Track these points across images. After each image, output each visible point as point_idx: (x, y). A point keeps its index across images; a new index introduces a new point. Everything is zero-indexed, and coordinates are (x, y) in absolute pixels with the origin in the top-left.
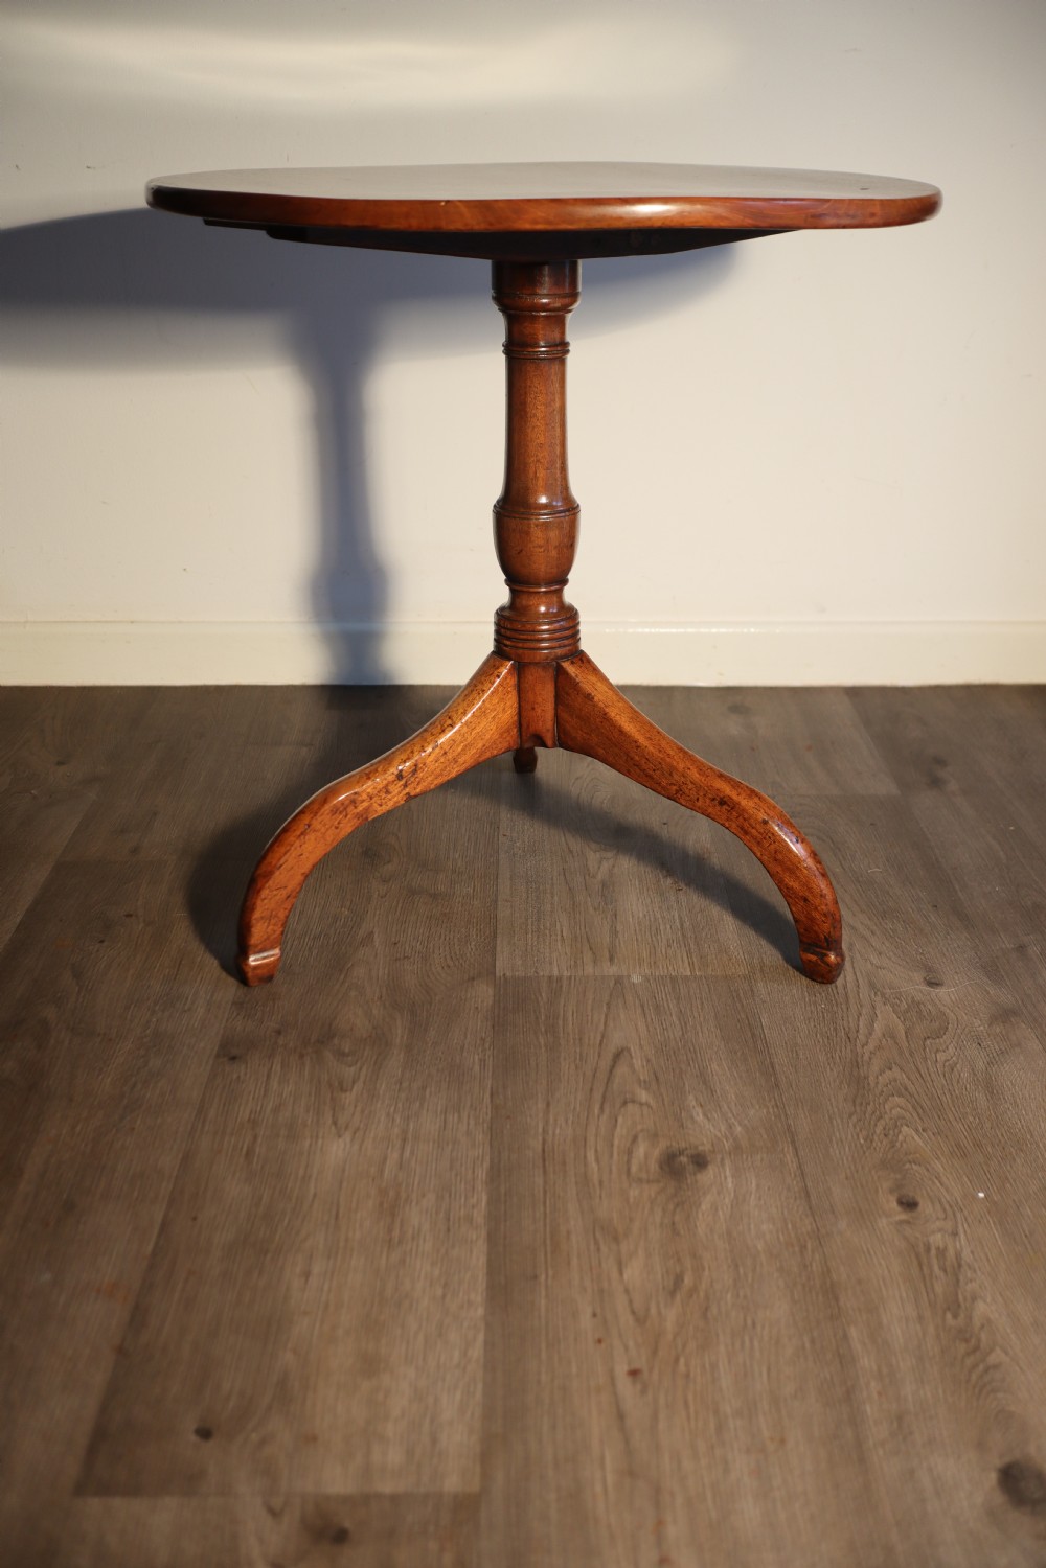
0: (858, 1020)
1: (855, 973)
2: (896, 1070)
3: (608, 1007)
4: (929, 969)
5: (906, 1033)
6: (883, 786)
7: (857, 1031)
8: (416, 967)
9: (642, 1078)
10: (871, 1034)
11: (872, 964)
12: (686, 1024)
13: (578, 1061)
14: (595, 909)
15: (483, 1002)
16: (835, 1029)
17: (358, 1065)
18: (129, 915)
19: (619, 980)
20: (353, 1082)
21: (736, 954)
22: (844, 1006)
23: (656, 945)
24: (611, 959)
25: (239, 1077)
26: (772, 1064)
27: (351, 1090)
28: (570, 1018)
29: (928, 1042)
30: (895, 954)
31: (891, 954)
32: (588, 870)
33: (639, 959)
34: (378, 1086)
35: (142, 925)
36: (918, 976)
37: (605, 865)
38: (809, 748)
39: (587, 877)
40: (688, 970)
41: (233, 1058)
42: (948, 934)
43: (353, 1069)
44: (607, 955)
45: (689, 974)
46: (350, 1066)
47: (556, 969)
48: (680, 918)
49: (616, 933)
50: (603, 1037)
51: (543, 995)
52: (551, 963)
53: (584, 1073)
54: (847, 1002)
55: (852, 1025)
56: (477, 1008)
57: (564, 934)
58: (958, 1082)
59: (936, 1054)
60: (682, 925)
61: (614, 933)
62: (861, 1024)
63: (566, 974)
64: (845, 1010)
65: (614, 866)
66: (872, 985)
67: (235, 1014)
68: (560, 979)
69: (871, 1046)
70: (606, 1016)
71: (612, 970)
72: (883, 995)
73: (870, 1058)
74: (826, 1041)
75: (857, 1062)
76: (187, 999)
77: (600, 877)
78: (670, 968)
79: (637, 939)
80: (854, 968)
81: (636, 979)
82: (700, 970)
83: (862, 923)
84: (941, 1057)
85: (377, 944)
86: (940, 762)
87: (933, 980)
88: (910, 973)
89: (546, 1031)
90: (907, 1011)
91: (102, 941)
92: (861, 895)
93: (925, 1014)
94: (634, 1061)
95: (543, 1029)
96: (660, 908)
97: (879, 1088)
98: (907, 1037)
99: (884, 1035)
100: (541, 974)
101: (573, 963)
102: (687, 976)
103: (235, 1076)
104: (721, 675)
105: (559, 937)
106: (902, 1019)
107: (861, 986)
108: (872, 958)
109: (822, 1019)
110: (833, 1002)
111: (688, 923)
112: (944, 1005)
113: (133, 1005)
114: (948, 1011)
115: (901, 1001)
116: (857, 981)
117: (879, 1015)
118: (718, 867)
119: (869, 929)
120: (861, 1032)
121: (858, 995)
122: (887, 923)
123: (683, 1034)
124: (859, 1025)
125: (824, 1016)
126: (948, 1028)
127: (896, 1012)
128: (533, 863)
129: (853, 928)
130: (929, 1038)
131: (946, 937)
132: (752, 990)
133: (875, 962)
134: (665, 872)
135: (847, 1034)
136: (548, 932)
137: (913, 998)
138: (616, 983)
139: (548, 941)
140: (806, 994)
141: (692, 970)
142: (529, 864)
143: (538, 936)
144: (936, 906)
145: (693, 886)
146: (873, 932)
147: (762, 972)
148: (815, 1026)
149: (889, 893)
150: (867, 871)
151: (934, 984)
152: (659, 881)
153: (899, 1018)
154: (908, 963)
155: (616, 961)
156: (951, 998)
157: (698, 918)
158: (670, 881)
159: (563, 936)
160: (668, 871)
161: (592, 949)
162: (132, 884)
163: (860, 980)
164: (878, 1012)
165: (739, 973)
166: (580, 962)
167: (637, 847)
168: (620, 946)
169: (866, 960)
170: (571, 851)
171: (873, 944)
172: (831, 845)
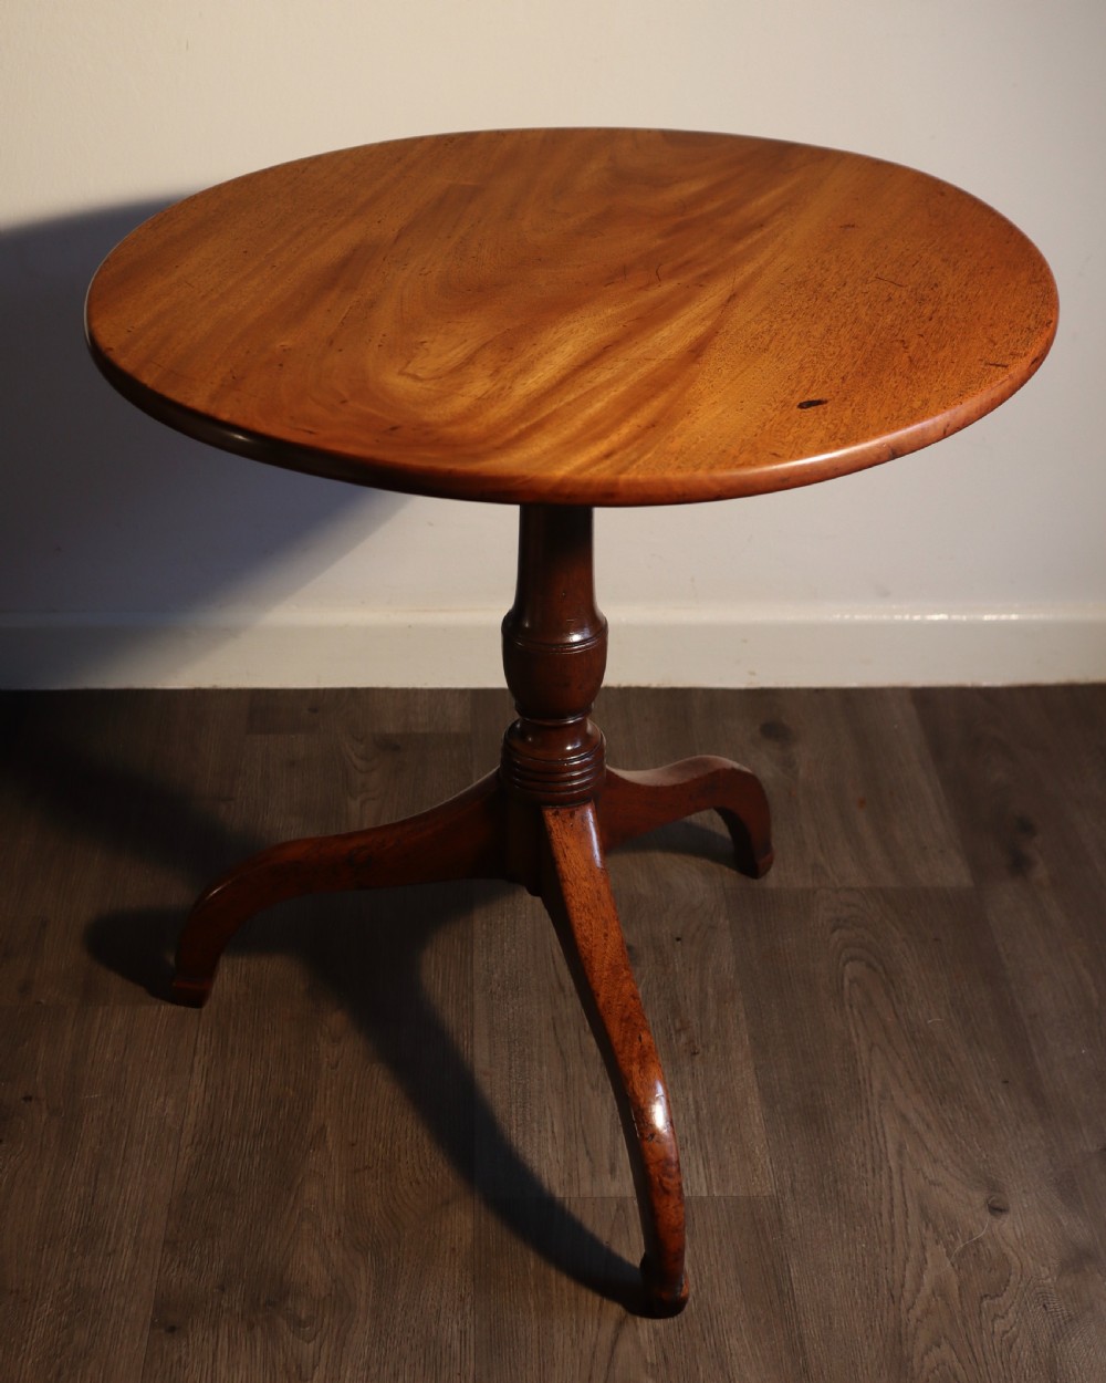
0: (905, 1270)
1: (904, 1193)
2: (945, 1346)
4: (993, 1186)
5: (959, 1288)
6: (951, 873)
7: (903, 1286)
8: (378, 1182)
9: (649, 1361)
10: (918, 1291)
11: (925, 1178)
12: (700, 1274)
13: (574, 1333)
14: (592, 1088)
15: (461, 1239)
16: (877, 1282)
17: (318, 1339)
18: (28, 1099)
19: (622, 1205)
20: (314, 1368)
21: (762, 1162)
22: (888, 1246)
24: (612, 1171)
25: (180, 1358)
26: (800, 1336)
27: (312, 1379)
29: (985, 1303)
30: (953, 1161)
31: (949, 1161)
34: (342, 1373)
35: (45, 1116)
36: (979, 1198)
38: (862, 803)
40: (704, 1188)
41: (172, 1329)
42: (1019, 1129)
43: (311, 1345)
44: (607, 1166)
45: (705, 1194)
46: (309, 1342)
48: (696, 1102)
53: (581, 1352)
54: (893, 1239)
55: (896, 1276)
56: (454, 1249)
57: (556, 1130)
58: (1017, 1366)
59: (993, 1321)
60: (698, 1114)
61: (615, 1127)
62: (907, 1274)
63: (558, 1194)
64: (889, 1251)
66: (923, 1210)
67: (168, 1260)
69: (917, 1311)
71: (615, 1191)
72: (935, 1229)
73: (916, 1329)
74: (865, 1301)
75: (900, 1335)
76: (110, 1234)
80: (902, 1184)
82: (718, 1188)
83: (916, 1110)
84: (999, 1326)
85: (330, 1144)
86: (1027, 828)
87: (997, 1205)
88: (970, 1193)
89: (536, 1285)
90: (963, 1253)
92: (916, 1062)
93: (984, 1258)
94: (640, 1331)
95: (533, 1283)
96: (672, 1084)
97: (925, 1374)
98: (960, 1295)
99: (934, 1293)
101: (566, 1175)
102: (702, 1198)
103: (176, 1357)
104: (753, 674)
105: (550, 1134)
106: (956, 1267)
107: (910, 1213)
108: (925, 1168)
109: (861, 1266)
110: (876, 1239)
111: (705, 1111)
112: (1008, 1245)
113: (46, 1246)
114: (1011, 1253)
115: (956, 1238)
116: (906, 1206)
117: (929, 1261)
118: (742, 1015)
119: (923, 1120)
120: (907, 1286)
121: (906, 1228)
122: (945, 1111)
123: (697, 1291)
124: (904, 1276)
125: (864, 1261)
126: (1008, 1281)
127: (949, 1255)
128: (516, 1008)
129: (904, 1117)
130: (986, 1296)
131: (1015, 1133)
132: (780, 1220)
133: (928, 1174)
134: (678, 1025)
135: (890, 1290)
136: (535, 1125)
137: (971, 1233)
138: (618, 1210)
139: (536, 1140)
140: (844, 1226)
141: (709, 1188)
142: (511, 1011)
143: (524, 1134)
144: (1006, 1082)
145: (712, 1049)
146: (928, 1125)
147: (793, 1190)
148: (853, 1278)
149: (950, 1060)
150: (926, 1021)
151: (997, 1210)
152: (671, 1038)
153: (953, 1266)
154: (967, 1176)
155: (618, 1173)
156: (1016, 1236)
157: (718, 1103)
158: (683, 1039)
159: (553, 1132)
160: (681, 1021)
161: (588, 1153)
162: (27, 1044)
163: (909, 1204)
164: (928, 1255)
165: (766, 1194)
166: (574, 1174)
167: (643, 981)
168: (623, 1149)
169: (918, 1171)
170: (562, 988)
171: (928, 1146)
172: (884, 977)
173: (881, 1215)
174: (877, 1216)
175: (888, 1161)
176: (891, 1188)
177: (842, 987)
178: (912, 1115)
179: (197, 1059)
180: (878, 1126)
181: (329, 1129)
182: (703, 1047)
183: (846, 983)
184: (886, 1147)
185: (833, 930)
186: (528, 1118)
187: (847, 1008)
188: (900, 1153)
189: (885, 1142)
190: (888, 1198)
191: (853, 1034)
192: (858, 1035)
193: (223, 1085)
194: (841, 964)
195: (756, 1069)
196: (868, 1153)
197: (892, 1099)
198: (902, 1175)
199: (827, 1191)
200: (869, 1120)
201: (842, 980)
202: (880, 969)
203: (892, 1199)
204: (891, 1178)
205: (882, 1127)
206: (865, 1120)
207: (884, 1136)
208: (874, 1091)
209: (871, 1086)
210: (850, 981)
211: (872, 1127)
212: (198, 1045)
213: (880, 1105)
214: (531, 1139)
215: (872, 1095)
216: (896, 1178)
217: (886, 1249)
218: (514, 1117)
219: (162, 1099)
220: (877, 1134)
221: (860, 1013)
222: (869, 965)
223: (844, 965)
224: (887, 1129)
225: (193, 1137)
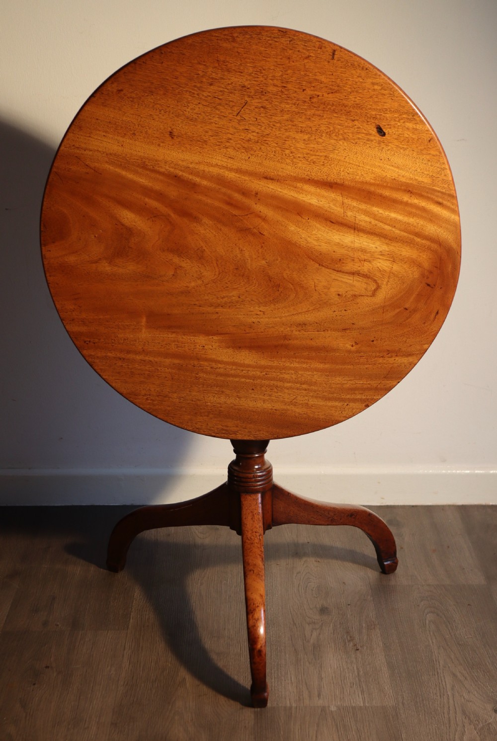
1: (455, 705)
3: (318, 726)
6: (477, 579)
8: (211, 700)
11: (465, 699)
12: (360, 736)
14: (310, 663)
15: (249, 723)
16: (442, 739)
18: (47, 667)
19: (323, 709)
21: (389, 692)
22: (448, 725)
23: (344, 687)
24: (319, 696)
28: (297, 733)
30: (477, 692)
31: (475, 692)
32: (305, 636)
33: (335, 695)
35: (55, 675)
36: (490, 707)
37: (315, 634)
38: (434, 551)
39: (304, 641)
40: (362, 703)
44: (316, 693)
45: (362, 705)
47: (288, 702)
48: (358, 669)
49: (322, 679)
51: (282, 718)
52: (285, 698)
54: (450, 723)
55: (451, 737)
56: (246, 727)
57: (293, 680)
60: (358, 674)
61: (321, 678)
62: (456, 736)
63: (294, 705)
64: (448, 728)
65: (320, 634)
66: (464, 712)
67: (113, 730)
68: (291, 708)
70: (316, 732)
71: (320, 703)
72: (469, 719)
76: (86, 720)
77: (312, 641)
78: (352, 701)
79: (333, 683)
80: (454, 701)
81: (333, 708)
82: (368, 702)
83: (460, 672)
85: (188, 685)
88: (485, 705)
90: (482, 728)
91: (34, 684)
92: (460, 653)
96: (347, 662)
100: (280, 705)
101: (297, 698)
102: (361, 707)
104: (383, 498)
105: (290, 681)
106: (479, 733)
107: (457, 713)
108: (464, 695)
109: (435, 734)
110: (442, 723)
111: (362, 672)
113: (56, 725)
115: (479, 722)
117: (466, 731)
118: (379, 635)
119: (463, 676)
121: (456, 719)
122: (474, 672)
124: (455, 738)
125: (436, 732)
127: (475, 729)
128: (274, 632)
129: (454, 675)
132: (397, 715)
133: (466, 697)
134: (349, 638)
136: (283, 678)
137: (486, 720)
138: (322, 711)
139: (283, 683)
140: (427, 718)
141: (364, 703)
142: (271, 633)
143: (278, 681)
145: (365, 648)
146: (465, 678)
147: (403, 704)
148: (431, 738)
149: (476, 652)
150: (465, 638)
152: (345, 644)
153: (478, 733)
154: (484, 698)
155: (322, 696)
157: (368, 669)
158: (351, 644)
159: (291, 680)
160: (351, 637)
161: (307, 689)
162: (46, 646)
163: (457, 709)
164: (466, 729)
165: (390, 705)
166: (301, 697)
167: (333, 621)
168: (324, 687)
169: (461, 697)
170: (295, 624)
171: (466, 686)
172: (445, 620)
173: (444, 713)
174: (442, 714)
175: (447, 692)
176: (449, 702)
177: (425, 623)
178: (458, 675)
179: (125, 652)
180: (442, 678)
181: (187, 680)
182: (361, 647)
183: (427, 622)
184: (446, 686)
185: (422, 601)
186: (280, 675)
187: (428, 632)
188: (452, 689)
189: (446, 684)
190: (447, 707)
191: (431, 642)
192: (433, 642)
193: (138, 662)
194: (425, 614)
195: (385, 656)
196: (438, 689)
197: (449, 667)
198: (454, 697)
199: (419, 704)
200: (438, 676)
201: (425, 621)
202: (443, 616)
203: (449, 707)
204: (448, 699)
205: (445, 678)
206: (437, 676)
207: (445, 682)
208: (441, 664)
209: (439, 662)
210: (429, 622)
211: (440, 678)
212: (126, 646)
213: (443, 670)
214: (281, 683)
215: (439, 666)
216: (451, 699)
217: (446, 727)
218: (273, 675)
219: (109, 667)
220: (442, 681)
221: (433, 633)
222: (438, 615)
223: (426, 615)
224: (446, 680)
225: (124, 682)
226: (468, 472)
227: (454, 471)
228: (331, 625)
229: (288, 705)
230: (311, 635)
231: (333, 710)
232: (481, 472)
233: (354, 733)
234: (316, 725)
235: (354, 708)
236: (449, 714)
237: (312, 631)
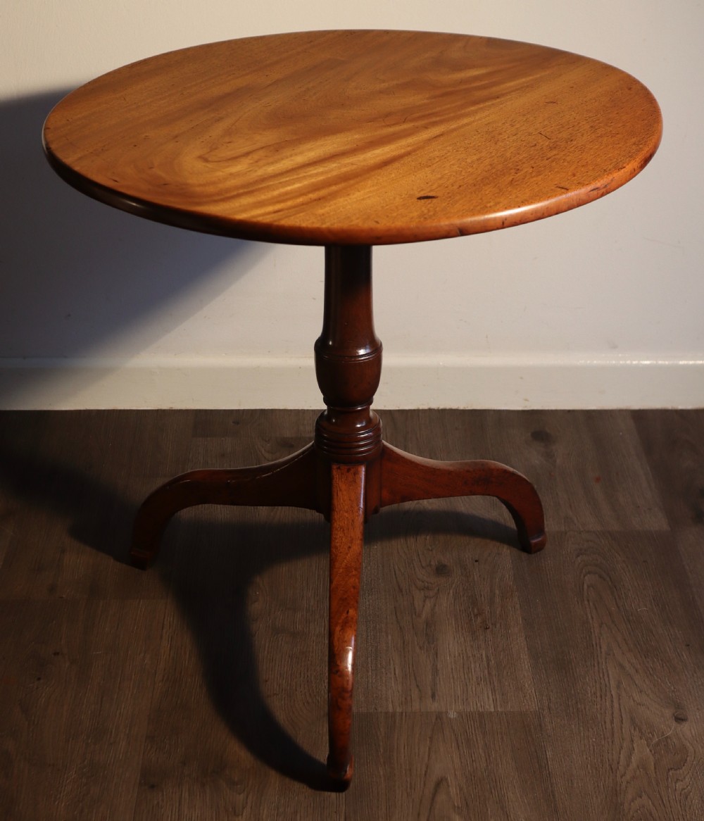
0: (620, 753)
1: (620, 710)
2: (645, 797)
3: (431, 741)
4: (678, 706)
5: (655, 764)
6: (656, 522)
7: (618, 763)
8: (283, 702)
9: (456, 805)
10: (628, 765)
11: (634, 701)
12: (489, 756)
13: (409, 790)
14: (420, 648)
16: (602, 761)
17: (246, 792)
18: (56, 654)
19: (439, 716)
20: (243, 808)
21: (530, 691)
22: (610, 740)
23: (468, 684)
24: (433, 696)
25: (158, 803)
26: (552, 792)
27: (242, 814)
28: (402, 751)
29: (671, 773)
30: (652, 692)
31: (650, 691)
32: (415, 609)
33: (455, 696)
34: (261, 811)
35: (67, 664)
36: (668, 713)
37: (429, 604)
38: (598, 480)
39: (414, 616)
40: (492, 706)
41: (152, 787)
42: (695, 672)
43: (242, 795)
44: (430, 693)
45: (493, 710)
46: (240, 794)
47: (390, 705)
48: (487, 657)
49: (437, 670)
50: (427, 768)
51: (381, 730)
52: (386, 700)
53: (413, 800)
54: (613, 737)
55: (614, 757)
57: (397, 673)
58: (690, 808)
59: (675, 783)
60: (488, 664)
61: (435, 671)
62: (622, 756)
63: (399, 710)
64: (610, 743)
65: (435, 605)
66: (632, 720)
67: (149, 746)
68: (394, 715)
69: (628, 777)
70: (429, 749)
71: (434, 707)
72: (640, 731)
73: (626, 787)
74: (594, 771)
75: (616, 790)
76: (111, 732)
78: (479, 705)
79: (453, 678)
80: (619, 705)
81: (452, 715)
82: (501, 706)
83: (629, 662)
84: (679, 785)
87: (680, 716)
88: (663, 710)
89: (384, 763)
90: (658, 744)
91: (39, 679)
92: (630, 634)
93: (671, 747)
94: (450, 789)
95: (382, 760)
96: (472, 647)
97: (631, 813)
98: (655, 768)
99: (638, 767)
100: (380, 710)
101: (404, 699)
102: (491, 713)
103: (156, 802)
104: (526, 400)
105: (393, 675)
106: (653, 752)
107: (624, 721)
108: (634, 695)
109: (592, 752)
110: (602, 736)
111: (493, 662)
112: (686, 739)
113: (71, 739)
114: (688, 744)
115: (653, 735)
116: (622, 717)
117: (636, 749)
118: (518, 606)
119: (634, 667)
120: (621, 763)
121: (622, 730)
122: (648, 662)
123: (487, 766)
124: (619, 758)
125: (594, 749)
126: (686, 760)
127: (648, 746)
128: (371, 601)
129: (622, 667)
130: (671, 769)
131: (693, 675)
132: (540, 725)
133: (636, 699)
134: (476, 611)
135: (610, 766)
136: (383, 670)
137: (663, 732)
138: (436, 719)
139: (384, 679)
140: (582, 729)
141: (495, 707)
142: (368, 603)
143: (376, 675)
144: (688, 645)
145: (498, 626)
146: (637, 671)
147: (549, 708)
148: (586, 758)
149: (652, 633)
150: (637, 610)
151: (679, 720)
152: (471, 620)
153: (651, 751)
154: (661, 700)
155: (437, 698)
156: (691, 733)
157: (501, 657)
158: (479, 620)
159: (395, 674)
160: (478, 610)
161: (417, 686)
162: (54, 622)
163: (624, 716)
164: (635, 746)
165: (532, 710)
166: (409, 698)
167: (453, 586)
168: (440, 684)
169: (629, 697)
170: (401, 590)
171: (637, 682)
172: (610, 583)
173: (605, 723)
174: (603, 723)
175: (611, 691)
176: (612, 707)
177: (583, 589)
178: (626, 664)
179: (164, 631)
180: (605, 671)
182: (492, 624)
183: (585, 586)
184: (609, 683)
185: (578, 556)
186: (379, 665)
187: (586, 602)
188: (618, 687)
189: (609, 680)
190: (610, 712)
191: (590, 617)
192: (592, 618)
193: (182, 645)
194: (582, 576)
195: (526, 638)
196: (598, 686)
197: (614, 655)
198: (619, 699)
199: (571, 709)
200: (599, 668)
201: (583, 586)
202: (608, 579)
203: (613, 713)
204: (612, 701)
205: (607, 671)
206: (596, 668)
207: (609, 677)
208: (603, 650)
209: (600, 648)
210: (588, 587)
211: (601, 671)
212: (165, 623)
213: (606, 659)
214: (381, 678)
215: (601, 653)
216: (615, 700)
217: (608, 742)
218: (370, 666)
219: (142, 655)
220: (604, 676)
221: (594, 604)
222: (601, 577)
223: (584, 576)
224: (610, 673)
225: (164, 676)
226: (647, 362)
227: (628, 362)
228: (451, 592)
229: (391, 710)
230: (424, 606)
231: (452, 717)
232: (667, 363)
233: (481, 750)
234: (428, 739)
235: (481, 715)
236: (612, 722)
237: (424, 601)
